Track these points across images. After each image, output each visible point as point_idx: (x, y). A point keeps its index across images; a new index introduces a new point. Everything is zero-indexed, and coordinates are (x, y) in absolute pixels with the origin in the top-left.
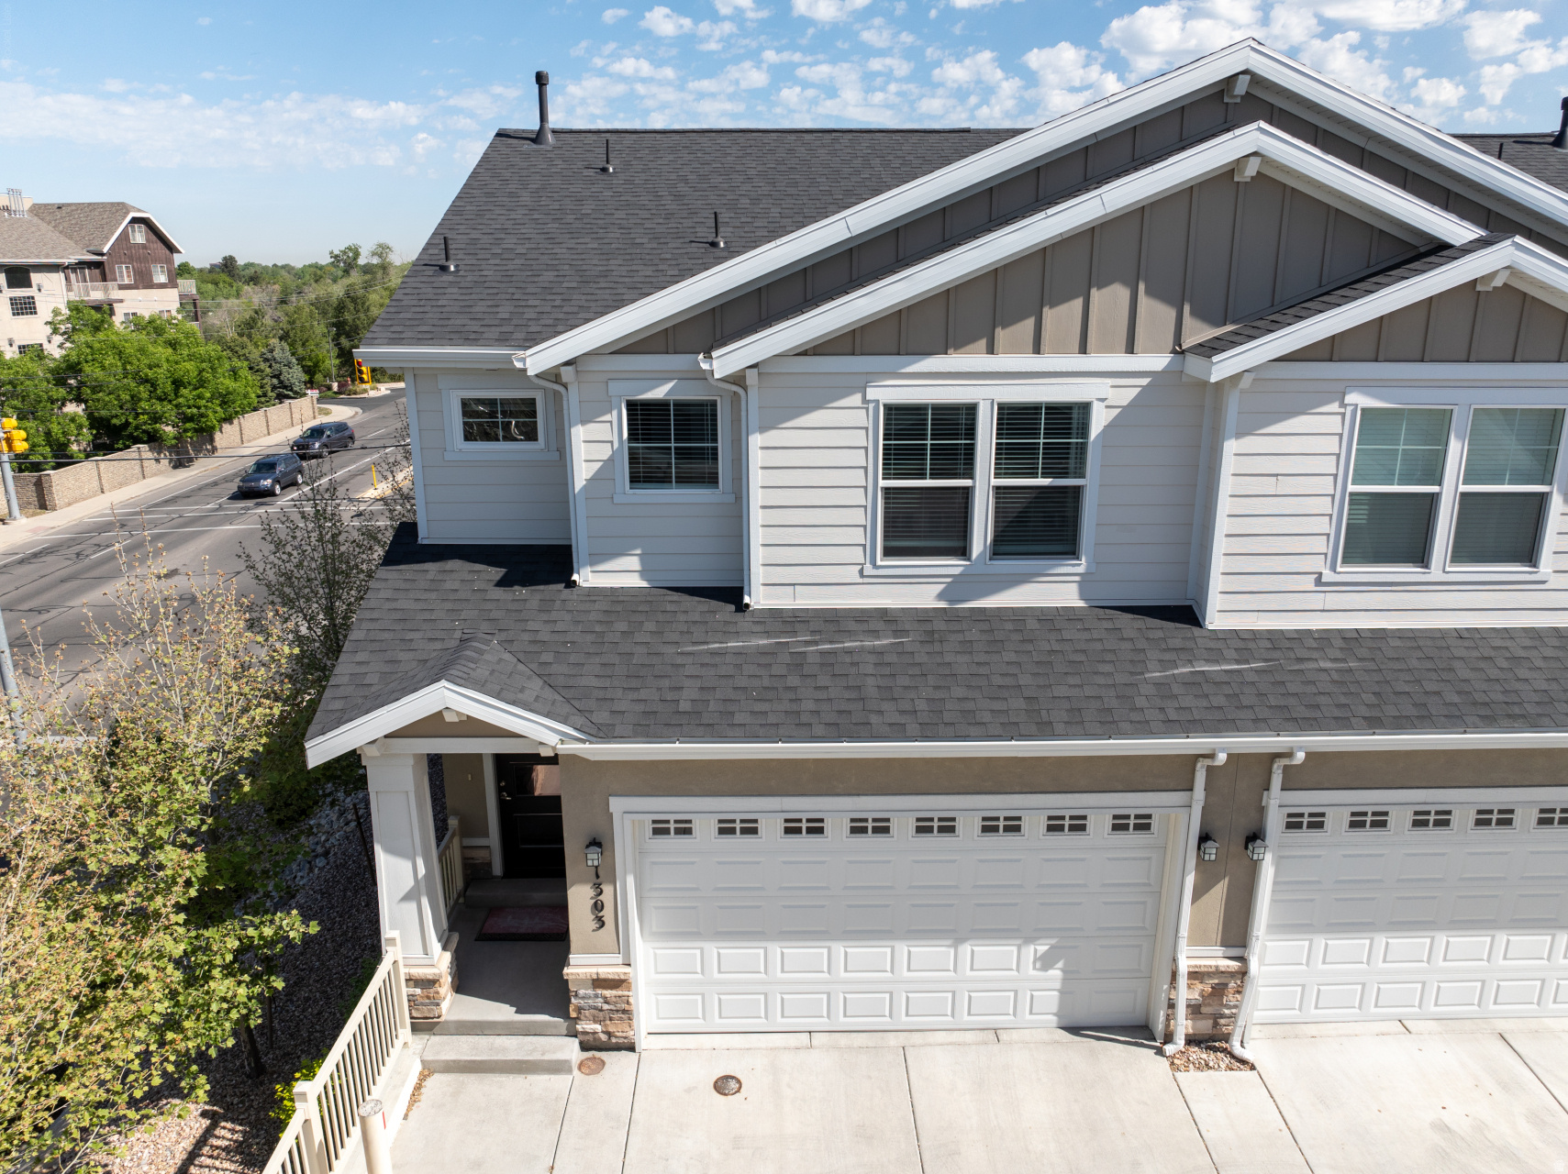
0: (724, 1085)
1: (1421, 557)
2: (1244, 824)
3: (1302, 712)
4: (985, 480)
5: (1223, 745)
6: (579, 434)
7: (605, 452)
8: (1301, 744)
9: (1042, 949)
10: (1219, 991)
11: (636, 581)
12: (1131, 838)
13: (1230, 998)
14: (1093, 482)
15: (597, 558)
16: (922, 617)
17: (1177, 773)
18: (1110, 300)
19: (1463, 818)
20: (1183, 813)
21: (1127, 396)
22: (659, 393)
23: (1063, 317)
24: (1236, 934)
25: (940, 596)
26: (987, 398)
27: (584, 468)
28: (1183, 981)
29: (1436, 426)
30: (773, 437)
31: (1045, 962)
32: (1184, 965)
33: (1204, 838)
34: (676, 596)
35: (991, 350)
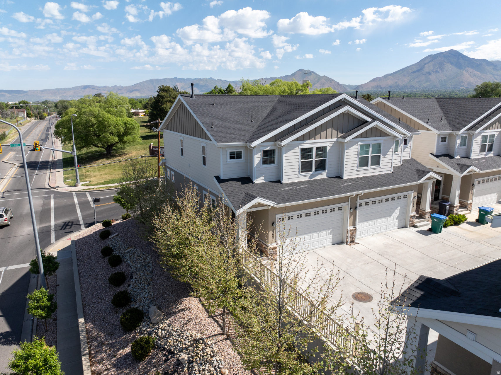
0: (294, 261)
1: (367, 166)
2: (355, 206)
3: (361, 188)
4: (314, 159)
5: (354, 193)
6: (256, 156)
7: (259, 159)
8: (363, 192)
9: (330, 232)
10: (353, 233)
11: (263, 181)
12: (340, 211)
13: (354, 234)
14: (327, 158)
15: (258, 177)
16: (308, 182)
17: (346, 200)
18: (329, 130)
19: (377, 202)
20: (347, 206)
21: (331, 145)
22: (268, 149)
23: (324, 134)
24: (354, 224)
25: (309, 178)
26: (314, 146)
27: (256, 163)
28: (349, 232)
29: (368, 146)
30: (287, 155)
31: (330, 233)
32: (349, 229)
33: (350, 209)
34: (270, 183)
35: (315, 139)
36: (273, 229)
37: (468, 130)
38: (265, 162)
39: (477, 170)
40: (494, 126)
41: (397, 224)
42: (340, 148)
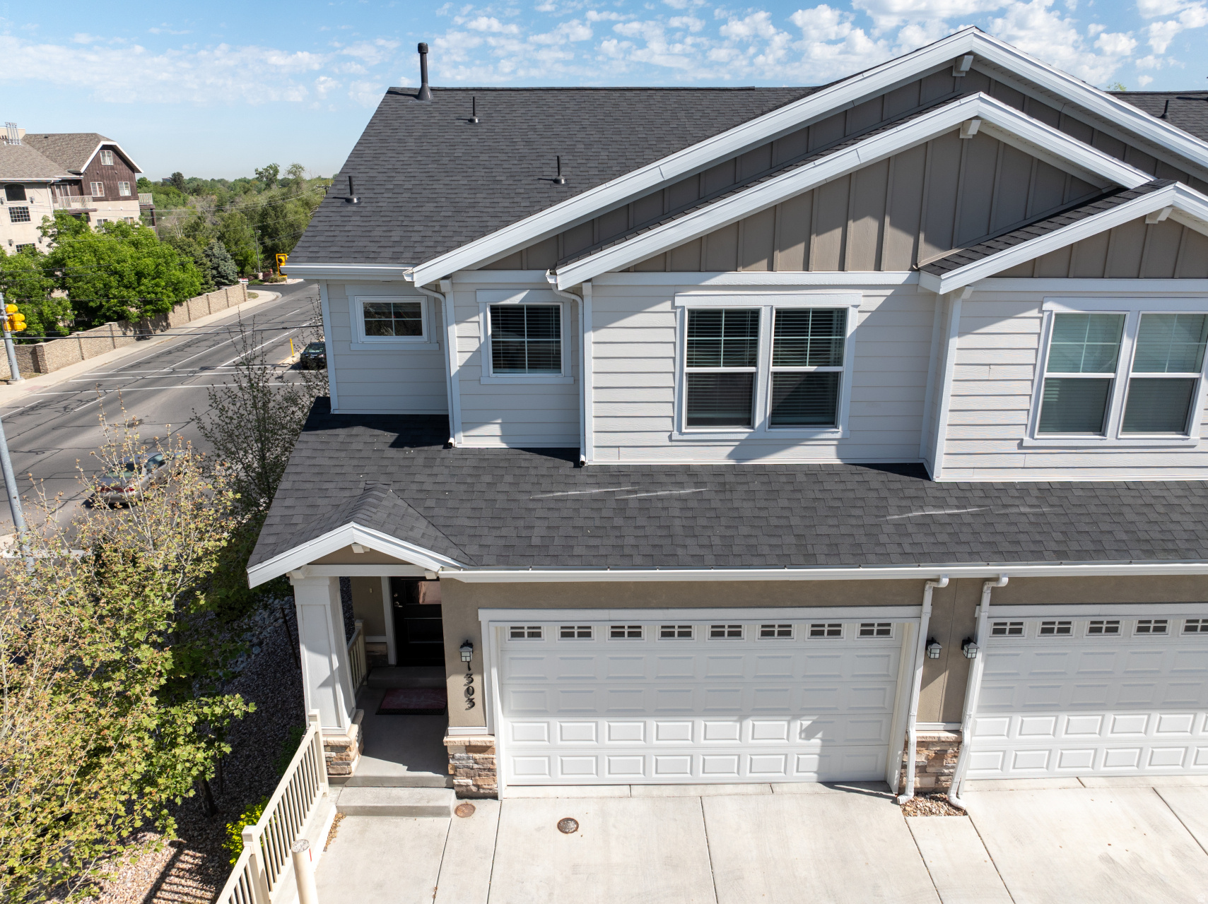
0: (565, 825)
1: (1099, 427)
2: (961, 631)
3: (1006, 546)
4: (765, 368)
5: (946, 572)
6: (454, 331)
7: (474, 345)
9: (806, 723)
10: (940, 756)
11: (497, 444)
12: (875, 641)
13: (949, 761)
14: (847, 371)
15: (468, 425)
16: (716, 472)
17: (911, 593)
19: (1128, 626)
20: (915, 623)
21: (875, 303)
22: (516, 300)
24: (954, 713)
25: (730, 456)
26: (767, 305)
27: (456, 361)
28: (913, 748)
29: (1112, 327)
30: (604, 334)
31: (808, 733)
32: (914, 737)
33: (930, 641)
34: (528, 455)
35: (771, 268)
36: (470, 671)
38: (505, 358)
42: (932, 324)
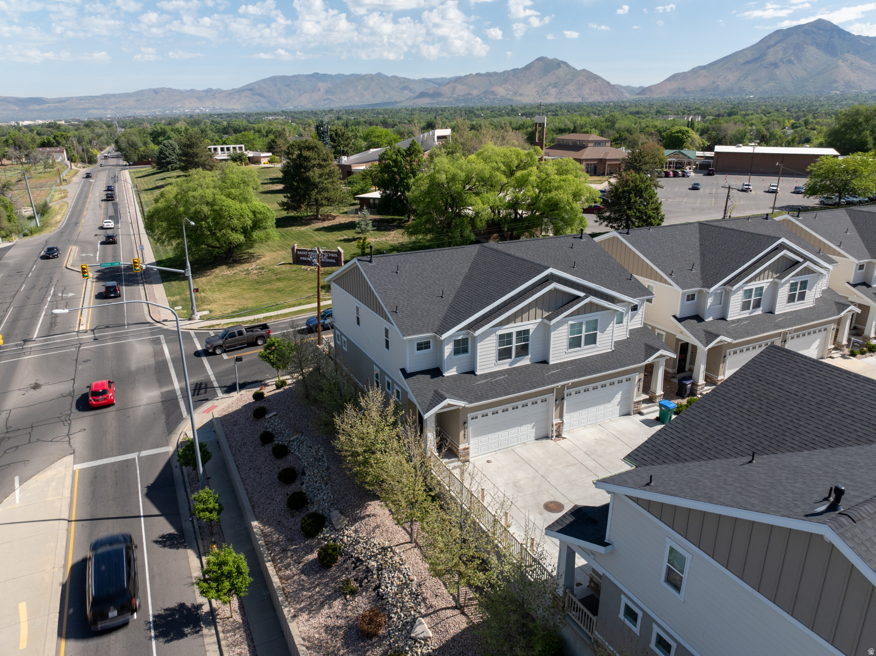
0: (488, 462)
1: (579, 346)
2: (561, 397)
3: (568, 376)
4: (514, 345)
5: (560, 384)
6: (446, 347)
7: (450, 350)
8: (570, 382)
9: (532, 426)
10: (559, 427)
11: (456, 373)
12: (544, 403)
13: (561, 427)
14: (530, 342)
15: (448, 370)
16: (506, 371)
17: (551, 391)
18: (532, 311)
19: (591, 389)
20: (552, 397)
21: (535, 327)
22: (460, 338)
23: (525, 315)
24: (561, 416)
25: (508, 366)
26: (514, 331)
27: (446, 355)
28: (554, 426)
29: (581, 324)
30: (481, 343)
31: (533, 428)
32: (554, 423)
33: (556, 400)
34: (463, 374)
35: (516, 323)
36: (465, 428)
37: (725, 284)
38: (457, 352)
39: (729, 340)
40: (762, 276)
41: (618, 412)
42: (545, 331)
